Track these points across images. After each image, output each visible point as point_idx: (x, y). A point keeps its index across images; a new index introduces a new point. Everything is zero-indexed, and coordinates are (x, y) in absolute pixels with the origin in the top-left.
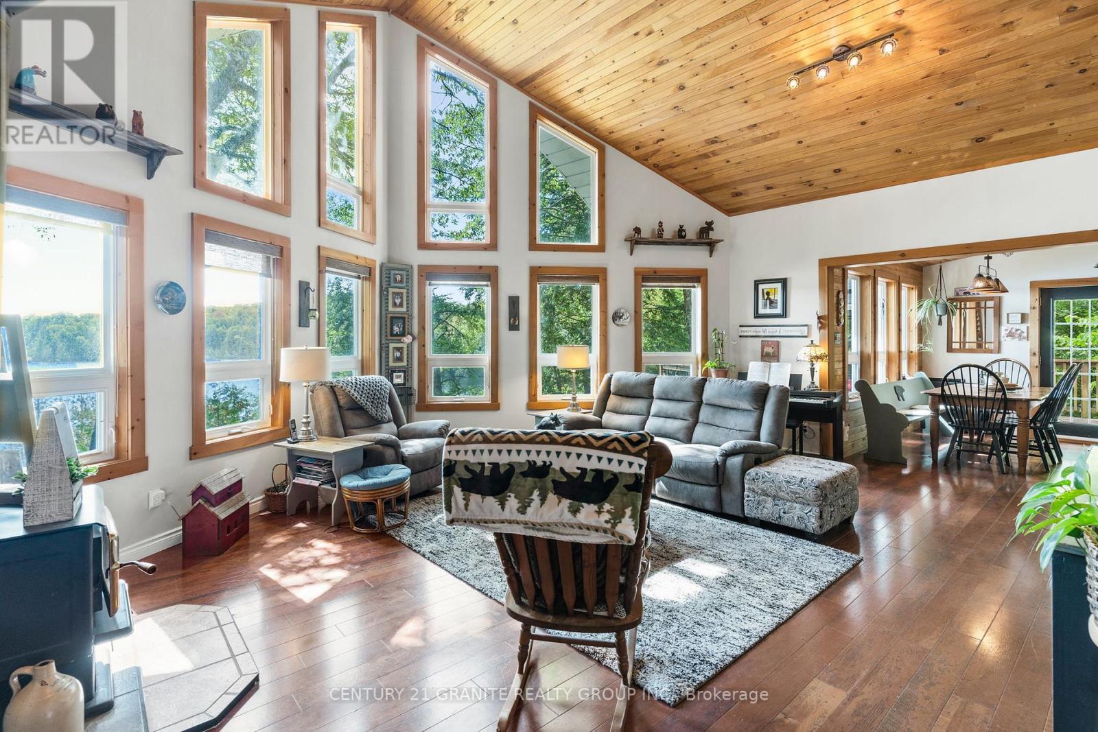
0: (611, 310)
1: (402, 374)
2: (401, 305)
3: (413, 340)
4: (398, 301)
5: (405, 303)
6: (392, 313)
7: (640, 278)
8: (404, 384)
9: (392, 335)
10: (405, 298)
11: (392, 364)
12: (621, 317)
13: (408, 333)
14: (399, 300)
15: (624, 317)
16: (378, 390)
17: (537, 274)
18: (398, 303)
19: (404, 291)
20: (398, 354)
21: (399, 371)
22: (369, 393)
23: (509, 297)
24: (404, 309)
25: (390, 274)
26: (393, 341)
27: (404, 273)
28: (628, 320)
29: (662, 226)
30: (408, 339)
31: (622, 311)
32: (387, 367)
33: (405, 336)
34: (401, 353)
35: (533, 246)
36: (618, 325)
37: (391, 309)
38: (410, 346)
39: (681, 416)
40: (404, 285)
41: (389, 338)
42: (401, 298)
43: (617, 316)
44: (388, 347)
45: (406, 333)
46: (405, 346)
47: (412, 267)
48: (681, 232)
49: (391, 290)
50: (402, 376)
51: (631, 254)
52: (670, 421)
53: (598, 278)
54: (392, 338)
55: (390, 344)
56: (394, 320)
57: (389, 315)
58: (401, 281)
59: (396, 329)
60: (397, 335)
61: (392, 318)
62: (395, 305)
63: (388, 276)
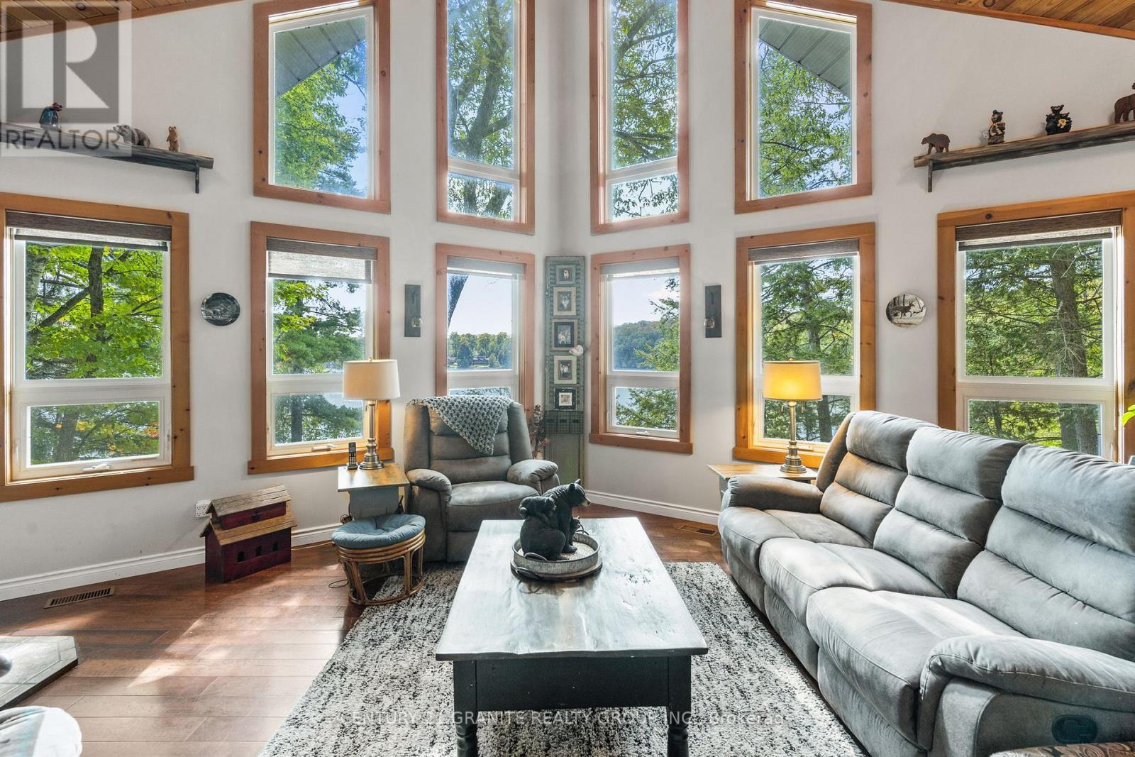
0: (885, 296)
1: (570, 394)
2: (569, 308)
3: (584, 352)
4: (565, 303)
5: (574, 305)
6: (559, 317)
7: (950, 232)
8: (573, 407)
9: (557, 345)
10: (574, 299)
11: (557, 381)
12: (906, 310)
13: (579, 343)
14: (567, 302)
15: (912, 309)
16: (483, 414)
17: (748, 249)
18: (565, 306)
19: (573, 290)
20: (566, 369)
21: (567, 391)
22: (468, 417)
23: (706, 287)
24: (573, 312)
25: (555, 270)
26: (560, 353)
27: (573, 267)
28: (923, 314)
29: (1000, 119)
30: (578, 350)
31: (908, 298)
32: (552, 385)
33: (573, 347)
34: (569, 367)
35: (743, 206)
36: (900, 325)
37: (556, 313)
38: (581, 360)
39: (946, 525)
40: (573, 282)
41: (554, 349)
42: (569, 298)
43: (897, 308)
44: (553, 360)
45: (575, 343)
46: (574, 360)
47: (584, 258)
48: (1056, 122)
49: (556, 290)
50: (571, 397)
51: (930, 190)
52: (923, 528)
53: (858, 242)
54: (556, 349)
55: (555, 356)
56: (559, 327)
57: (554, 321)
58: (569, 279)
59: (562, 338)
60: (563, 345)
61: (556, 324)
62: (561, 307)
63: (552, 272)
